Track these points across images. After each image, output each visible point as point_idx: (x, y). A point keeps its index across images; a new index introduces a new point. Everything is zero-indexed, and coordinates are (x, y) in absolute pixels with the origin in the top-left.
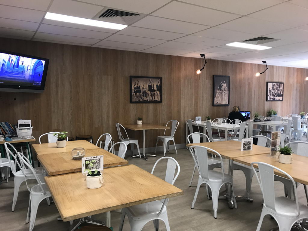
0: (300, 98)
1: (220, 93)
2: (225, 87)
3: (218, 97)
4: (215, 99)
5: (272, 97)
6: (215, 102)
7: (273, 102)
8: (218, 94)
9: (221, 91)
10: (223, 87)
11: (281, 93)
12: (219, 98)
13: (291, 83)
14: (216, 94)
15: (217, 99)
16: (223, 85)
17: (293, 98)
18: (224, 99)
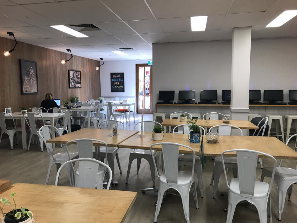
0: (92, 85)
1: (28, 79)
2: (33, 74)
3: (26, 85)
4: (24, 87)
5: (73, 84)
6: (24, 90)
7: (74, 89)
8: (26, 80)
9: (29, 78)
10: (31, 74)
11: (79, 80)
12: (28, 85)
13: (86, 72)
14: (24, 81)
15: (25, 87)
16: (30, 72)
17: (87, 86)
18: (33, 87)
